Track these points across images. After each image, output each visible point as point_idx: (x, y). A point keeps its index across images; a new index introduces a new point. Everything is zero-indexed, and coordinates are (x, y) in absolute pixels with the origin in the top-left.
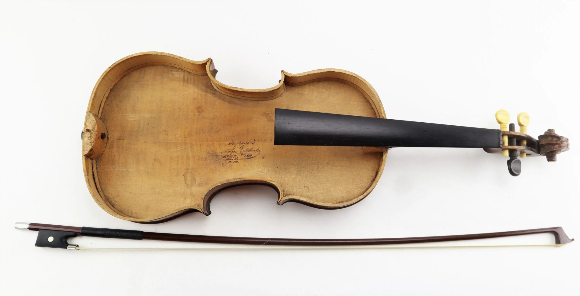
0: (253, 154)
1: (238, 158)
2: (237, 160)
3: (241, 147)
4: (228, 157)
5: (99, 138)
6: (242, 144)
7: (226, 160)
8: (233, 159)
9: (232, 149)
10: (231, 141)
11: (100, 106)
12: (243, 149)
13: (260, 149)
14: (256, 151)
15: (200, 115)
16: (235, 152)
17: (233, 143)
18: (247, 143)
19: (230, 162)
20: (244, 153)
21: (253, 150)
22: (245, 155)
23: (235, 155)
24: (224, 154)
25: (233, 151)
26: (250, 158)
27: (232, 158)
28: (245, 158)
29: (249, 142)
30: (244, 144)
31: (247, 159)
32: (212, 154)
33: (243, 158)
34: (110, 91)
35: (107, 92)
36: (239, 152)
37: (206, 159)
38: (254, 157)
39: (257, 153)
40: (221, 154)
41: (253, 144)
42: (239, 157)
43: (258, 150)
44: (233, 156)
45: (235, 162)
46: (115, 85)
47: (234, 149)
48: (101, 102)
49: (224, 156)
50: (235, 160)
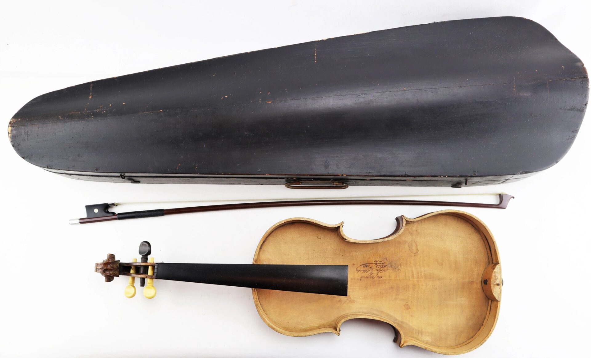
0: (362, 268)
1: (374, 264)
2: (376, 263)
3: (372, 274)
4: (383, 266)
5: (489, 279)
6: (371, 277)
7: (384, 263)
8: (379, 263)
9: (379, 272)
10: (380, 279)
11: (490, 310)
12: (370, 272)
13: (356, 272)
14: (359, 271)
15: (407, 302)
16: (377, 270)
17: (378, 277)
18: (367, 278)
19: (381, 262)
20: (370, 269)
21: (362, 272)
22: (369, 267)
23: (376, 267)
24: (385, 268)
25: (378, 271)
26: (364, 264)
27: (379, 265)
28: (369, 265)
29: (365, 279)
30: (369, 277)
31: (367, 264)
32: (395, 269)
33: (370, 265)
34: (484, 324)
35: (486, 323)
36: (374, 269)
37: (401, 265)
38: (361, 265)
39: (359, 269)
40: (388, 268)
41: (362, 277)
42: (374, 266)
44: (378, 266)
45: (377, 261)
46: (480, 329)
47: (378, 273)
48: (489, 314)
49: (386, 267)
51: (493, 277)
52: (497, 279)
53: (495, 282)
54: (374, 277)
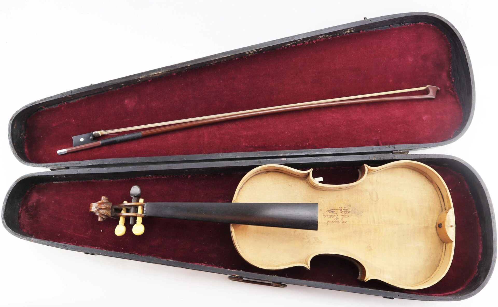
0: (329, 213)
1: (339, 210)
2: (340, 209)
3: (337, 219)
4: (347, 212)
5: (443, 222)
6: (337, 222)
7: (348, 210)
8: (343, 210)
10: (345, 224)
11: (445, 252)
12: (336, 217)
13: (323, 217)
14: (326, 216)
15: (369, 245)
16: (342, 216)
17: (343, 222)
18: (333, 222)
19: (345, 208)
20: (335, 214)
21: (328, 217)
22: (335, 212)
23: (341, 213)
24: (349, 214)
25: (343, 217)
26: (330, 210)
28: (334, 210)
29: (331, 223)
30: (335, 222)
31: (332, 210)
32: (358, 215)
33: (336, 211)
34: (439, 265)
35: (442, 264)
36: (339, 215)
37: (363, 211)
38: (328, 211)
39: (326, 214)
40: (352, 214)
41: (329, 221)
42: (339, 212)
43: (325, 216)
44: (343, 212)
45: (341, 208)
46: (436, 270)
47: (342, 218)
48: (444, 255)
49: (350, 213)
50: (342, 209)
51: (447, 219)
52: (451, 221)
53: (449, 224)
54: (339, 221)
